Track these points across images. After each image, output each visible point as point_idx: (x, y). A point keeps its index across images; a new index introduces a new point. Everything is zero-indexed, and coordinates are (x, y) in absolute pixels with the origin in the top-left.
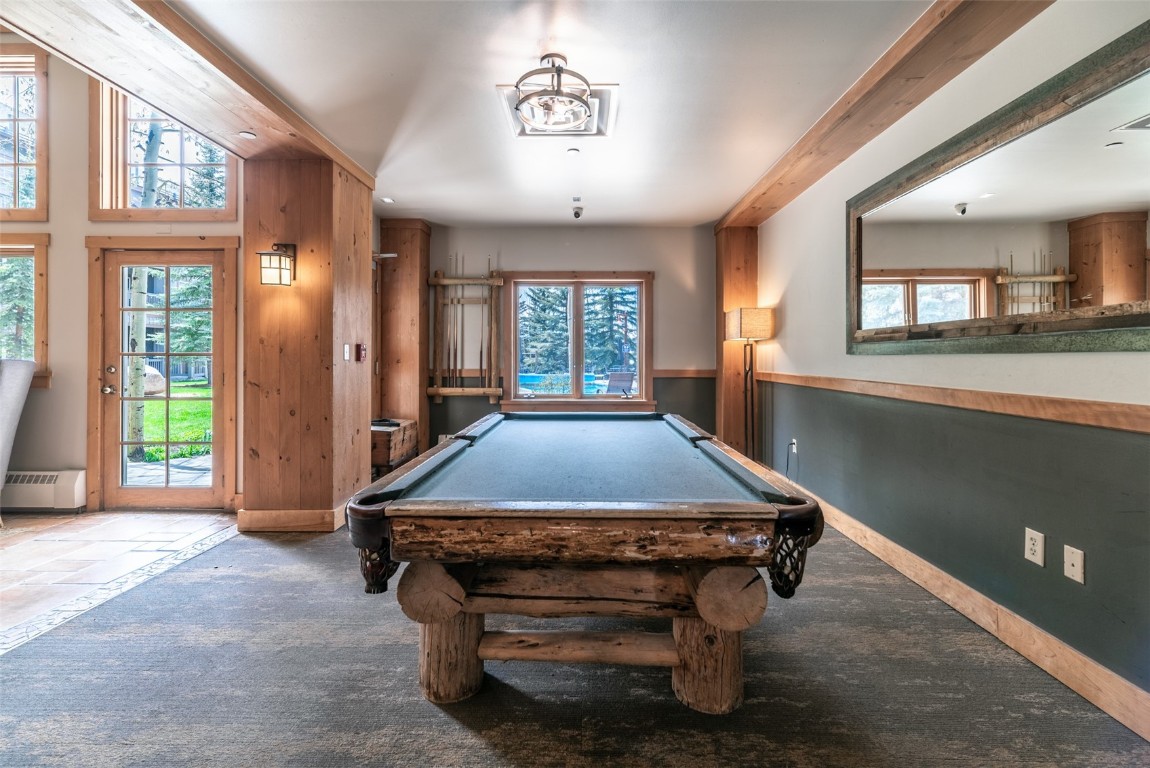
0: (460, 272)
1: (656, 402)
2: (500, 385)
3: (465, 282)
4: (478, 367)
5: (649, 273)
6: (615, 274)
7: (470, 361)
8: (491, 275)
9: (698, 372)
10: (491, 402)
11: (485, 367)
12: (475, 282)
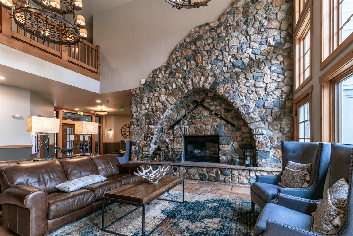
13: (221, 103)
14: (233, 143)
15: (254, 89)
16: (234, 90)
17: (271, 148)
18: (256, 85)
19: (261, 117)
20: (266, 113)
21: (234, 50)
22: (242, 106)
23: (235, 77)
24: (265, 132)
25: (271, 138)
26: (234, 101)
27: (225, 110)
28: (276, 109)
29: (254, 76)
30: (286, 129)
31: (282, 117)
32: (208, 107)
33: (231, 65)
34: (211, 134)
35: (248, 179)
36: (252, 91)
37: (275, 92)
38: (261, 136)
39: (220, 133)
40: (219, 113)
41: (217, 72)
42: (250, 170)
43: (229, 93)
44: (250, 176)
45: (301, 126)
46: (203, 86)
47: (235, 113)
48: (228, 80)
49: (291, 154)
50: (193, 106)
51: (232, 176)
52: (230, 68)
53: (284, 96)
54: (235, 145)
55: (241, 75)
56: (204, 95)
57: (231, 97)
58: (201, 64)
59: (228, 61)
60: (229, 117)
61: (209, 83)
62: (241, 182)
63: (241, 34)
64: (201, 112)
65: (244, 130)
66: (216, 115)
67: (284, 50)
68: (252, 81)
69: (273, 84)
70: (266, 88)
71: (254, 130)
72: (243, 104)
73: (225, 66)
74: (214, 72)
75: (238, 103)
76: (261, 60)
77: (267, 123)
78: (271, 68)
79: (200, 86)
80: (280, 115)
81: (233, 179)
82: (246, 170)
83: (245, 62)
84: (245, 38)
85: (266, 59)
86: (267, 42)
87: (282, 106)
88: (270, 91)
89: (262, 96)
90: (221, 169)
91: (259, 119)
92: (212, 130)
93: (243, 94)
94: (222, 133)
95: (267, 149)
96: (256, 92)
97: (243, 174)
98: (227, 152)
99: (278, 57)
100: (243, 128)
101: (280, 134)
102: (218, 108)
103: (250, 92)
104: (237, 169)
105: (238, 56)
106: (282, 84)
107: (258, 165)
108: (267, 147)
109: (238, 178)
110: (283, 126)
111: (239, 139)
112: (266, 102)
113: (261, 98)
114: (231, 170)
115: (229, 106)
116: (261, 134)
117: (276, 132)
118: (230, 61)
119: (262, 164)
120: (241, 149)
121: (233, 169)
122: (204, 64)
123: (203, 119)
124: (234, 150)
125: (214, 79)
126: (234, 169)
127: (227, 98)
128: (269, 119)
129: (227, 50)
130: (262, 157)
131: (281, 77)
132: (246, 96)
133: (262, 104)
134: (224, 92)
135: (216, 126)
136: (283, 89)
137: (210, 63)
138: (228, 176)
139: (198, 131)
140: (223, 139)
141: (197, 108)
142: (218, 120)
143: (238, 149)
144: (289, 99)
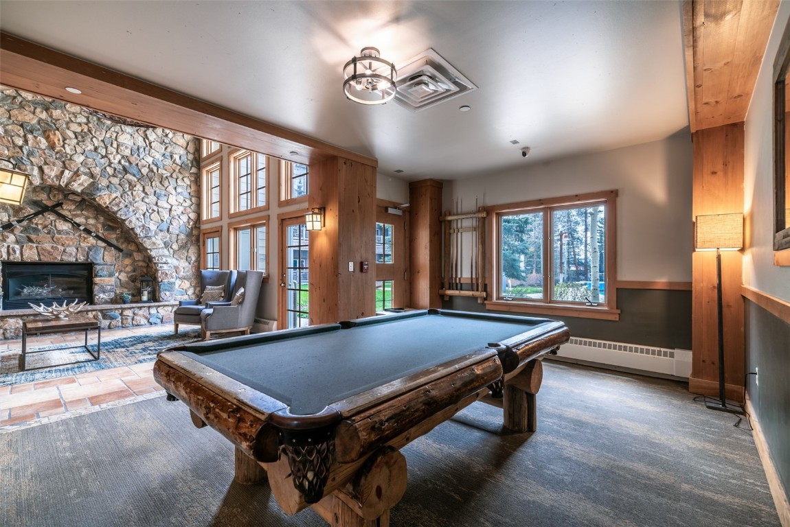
0: (459, 210)
1: (619, 311)
2: (485, 290)
3: (463, 217)
4: (470, 277)
5: (612, 192)
6: (577, 197)
7: (465, 272)
8: (479, 211)
9: (670, 283)
10: (479, 301)
11: (474, 276)
12: (467, 216)
13: (97, 215)
14: (119, 274)
15: (156, 208)
16: (126, 203)
17: (177, 278)
18: (159, 204)
19: (165, 243)
20: (170, 238)
21: (127, 151)
22: (140, 227)
23: (127, 186)
24: (169, 260)
25: (176, 268)
26: (126, 217)
27: (104, 226)
28: (182, 236)
29: (155, 192)
30: (193, 259)
31: (189, 245)
32: (70, 217)
33: (122, 168)
34: (77, 260)
35: (146, 318)
36: (154, 210)
37: (181, 217)
38: (164, 265)
39: (96, 260)
40: (93, 229)
41: (97, 171)
42: (149, 307)
43: (119, 206)
44: (150, 314)
45: (210, 257)
46: (66, 185)
47: (122, 232)
48: (116, 188)
49: (208, 280)
50: (32, 211)
51: (122, 319)
52: (119, 172)
53: (191, 223)
54: (123, 277)
55: (137, 186)
56: (61, 197)
57: (122, 213)
58: (62, 149)
59: (116, 161)
60: (112, 237)
61: (81, 184)
62: (136, 324)
63: (136, 134)
64: (53, 224)
65: (137, 256)
66: (88, 232)
67: (191, 174)
68: (152, 199)
69: (179, 207)
70: (170, 210)
71: (157, 258)
72: (141, 224)
73: (110, 166)
74: (89, 169)
75: (133, 222)
76: (165, 176)
77: (171, 251)
78: (177, 189)
79: (61, 183)
80: (186, 243)
81: (124, 322)
82: (144, 307)
83: (143, 171)
84: (143, 141)
85: (171, 176)
86: (171, 157)
87: (189, 233)
88: (176, 214)
89: (166, 218)
90: (104, 312)
91: (163, 245)
92: (78, 255)
93: (141, 211)
94: (99, 260)
95: (172, 280)
96: (158, 212)
97: (141, 312)
98: (109, 287)
99: (185, 179)
100: (135, 254)
101: (187, 264)
102: (91, 221)
103: (150, 211)
104: (130, 308)
105: (132, 159)
106: (189, 210)
107: (161, 299)
108: (172, 277)
109: (133, 319)
110: (190, 255)
111: (129, 269)
112: (171, 226)
113: (165, 220)
114: (120, 311)
115: (112, 222)
116: (165, 263)
117: (182, 261)
118: (120, 162)
119: (165, 298)
120: (133, 281)
121: (123, 309)
122: (68, 150)
123: (56, 235)
124: (121, 284)
125: (91, 180)
126: (125, 309)
127: (115, 213)
128: (175, 247)
129: (115, 145)
130: (166, 290)
131: (189, 202)
132: (144, 215)
133: (166, 228)
134: (110, 203)
135: (87, 249)
136: (190, 215)
137: (83, 154)
138: (115, 319)
139: (46, 254)
140: (101, 269)
141: (43, 215)
142: (92, 240)
143: (127, 283)
144: (196, 227)
